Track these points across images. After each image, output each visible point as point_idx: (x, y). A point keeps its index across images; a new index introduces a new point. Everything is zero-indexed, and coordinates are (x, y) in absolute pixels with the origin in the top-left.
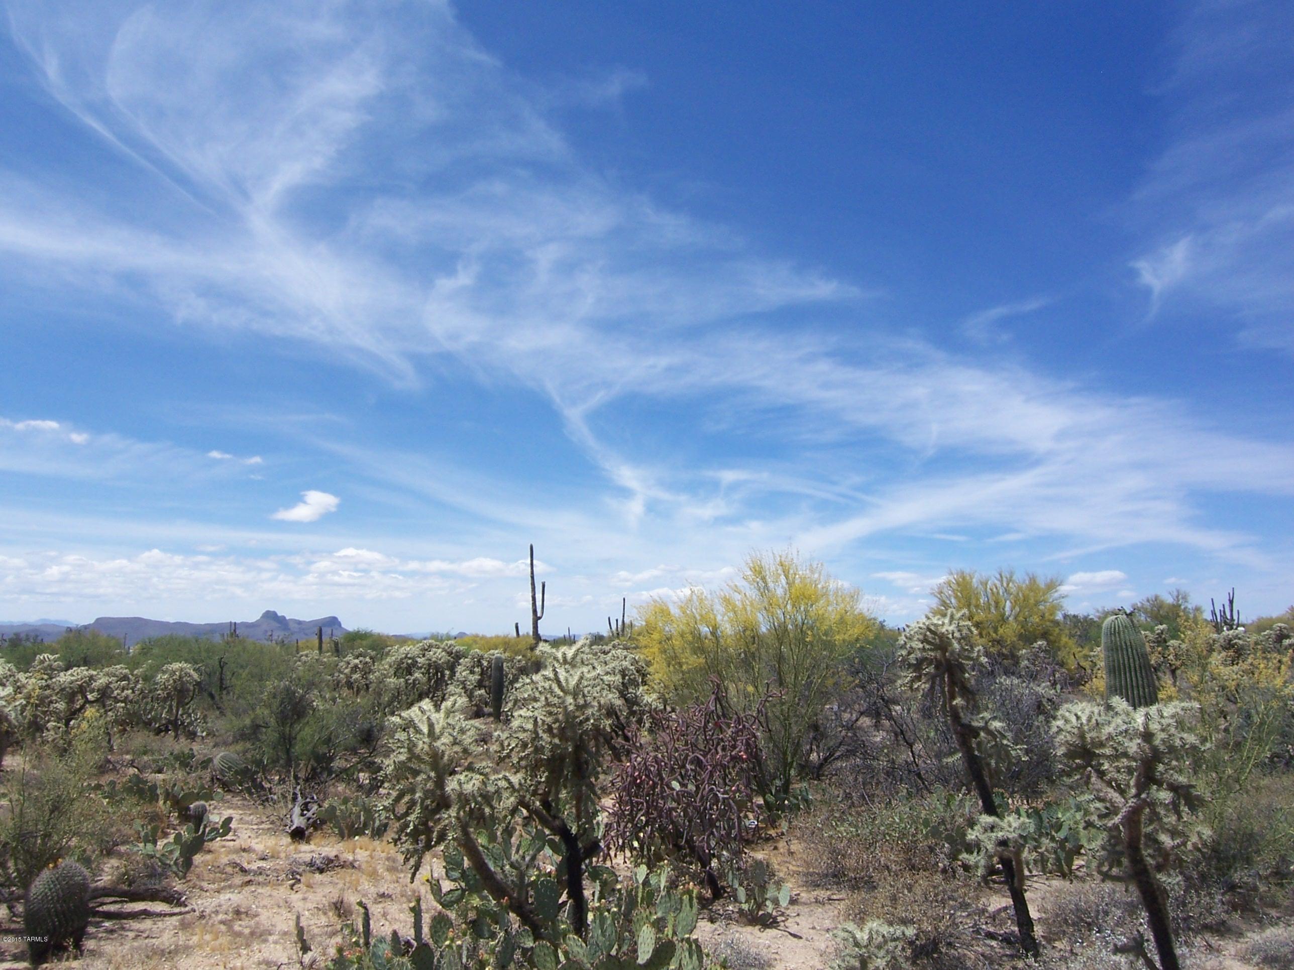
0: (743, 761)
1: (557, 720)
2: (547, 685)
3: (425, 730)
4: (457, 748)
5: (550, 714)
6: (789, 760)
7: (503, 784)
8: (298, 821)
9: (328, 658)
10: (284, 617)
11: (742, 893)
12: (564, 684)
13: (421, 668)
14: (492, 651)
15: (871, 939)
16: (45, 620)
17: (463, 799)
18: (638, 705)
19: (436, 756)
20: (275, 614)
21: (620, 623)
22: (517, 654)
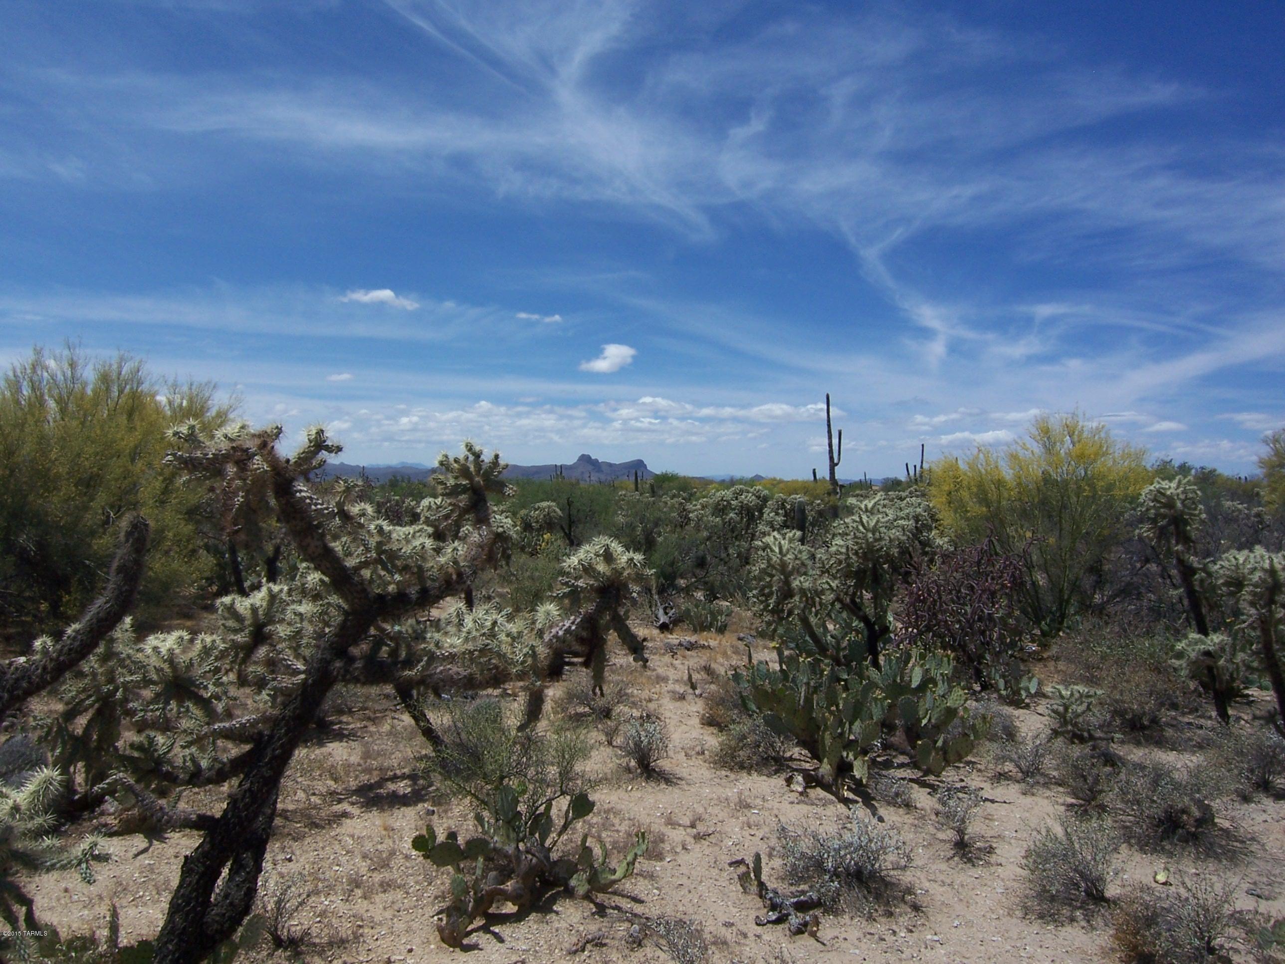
0: (1007, 587)
1: (861, 548)
2: (855, 525)
3: (777, 550)
4: (797, 562)
5: (857, 543)
6: (1066, 597)
7: (826, 586)
8: (663, 619)
9: (648, 498)
10: (597, 461)
11: (1001, 683)
12: (866, 524)
13: (734, 509)
14: (793, 496)
15: (1072, 695)
16: (403, 463)
17: (803, 592)
18: (930, 546)
19: (783, 565)
20: (589, 457)
21: (918, 468)
22: (816, 498)
